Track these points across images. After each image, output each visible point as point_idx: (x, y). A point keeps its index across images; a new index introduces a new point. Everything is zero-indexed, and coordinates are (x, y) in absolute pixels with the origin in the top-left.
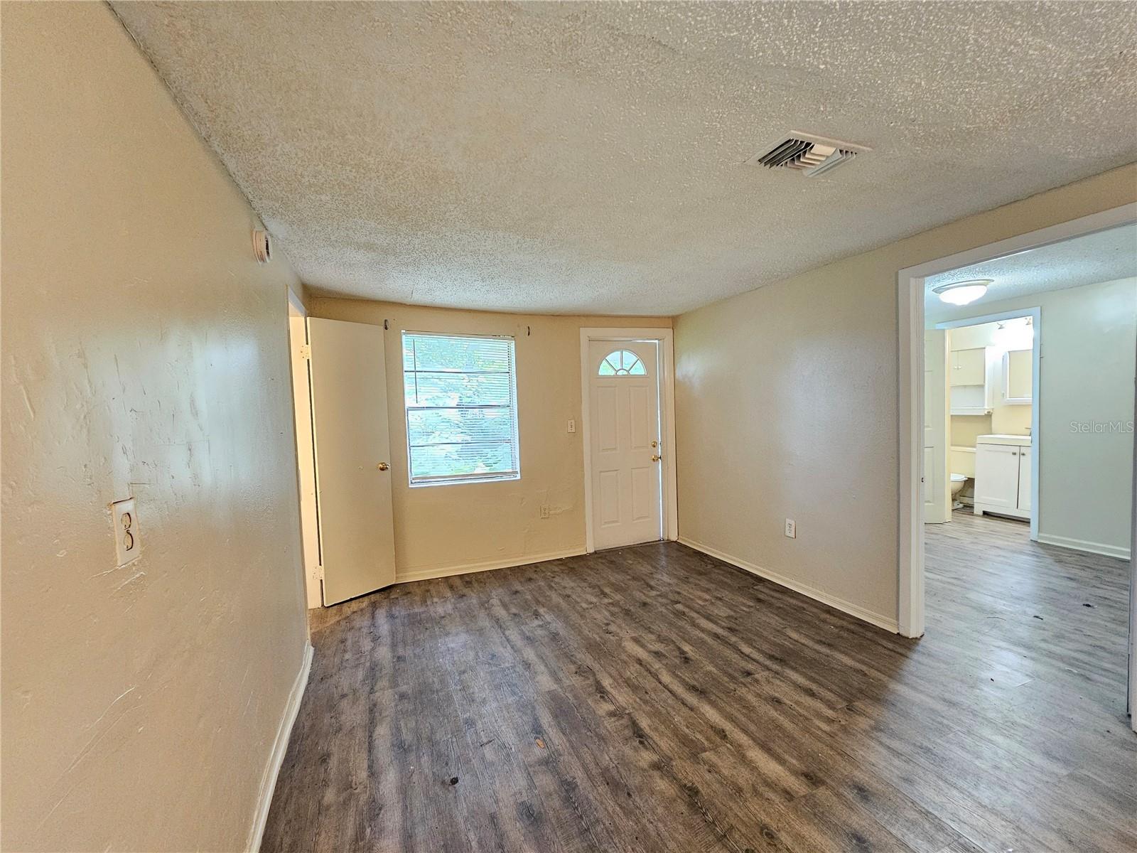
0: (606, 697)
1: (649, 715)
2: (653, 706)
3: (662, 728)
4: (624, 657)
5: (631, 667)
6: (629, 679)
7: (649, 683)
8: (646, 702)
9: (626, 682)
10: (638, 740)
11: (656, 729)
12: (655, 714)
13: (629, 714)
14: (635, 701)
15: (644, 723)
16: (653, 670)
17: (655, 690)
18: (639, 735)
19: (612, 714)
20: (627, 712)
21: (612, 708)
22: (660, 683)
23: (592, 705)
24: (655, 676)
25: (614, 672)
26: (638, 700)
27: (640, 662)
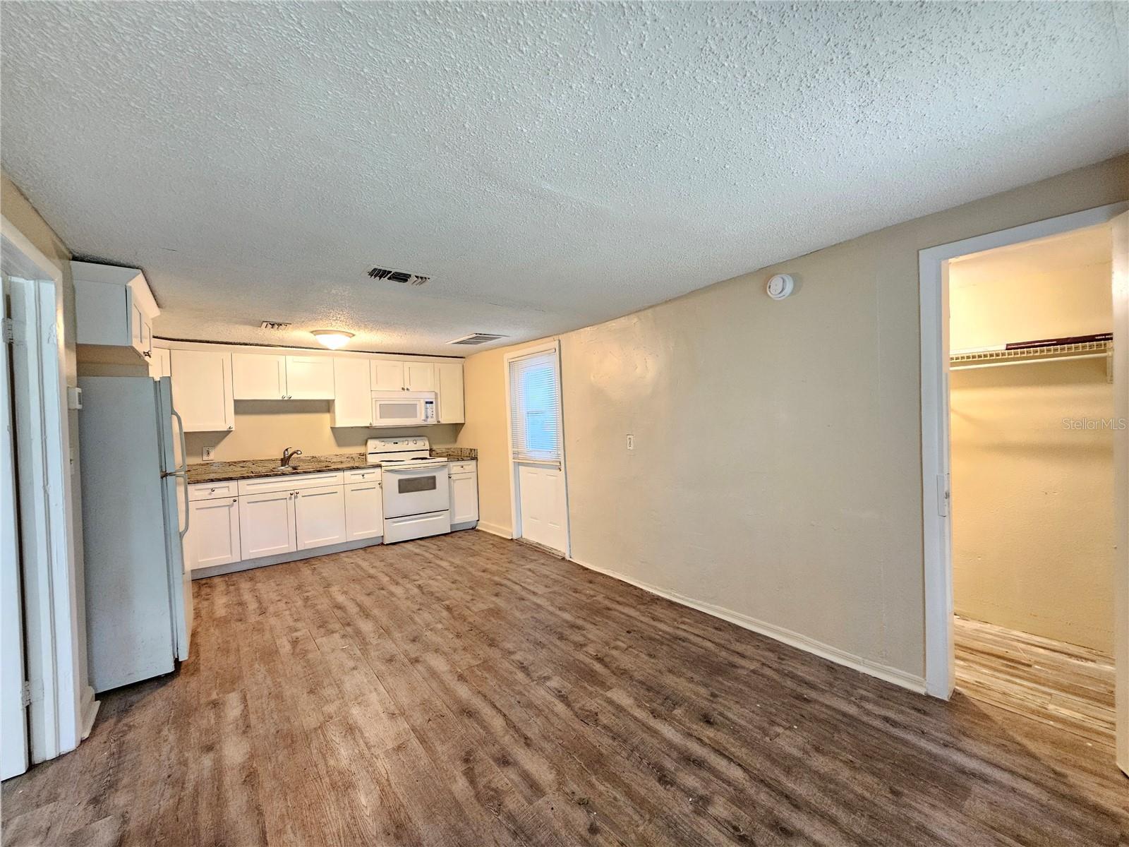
0: (556, 692)
1: (516, 682)
2: (513, 690)
3: (506, 675)
4: (548, 747)
5: (537, 732)
6: (538, 716)
7: (517, 714)
8: (520, 693)
9: (540, 711)
10: (525, 665)
11: (511, 673)
12: (511, 684)
13: (533, 681)
14: (529, 692)
15: (520, 676)
16: (512, 732)
17: (511, 706)
18: (523, 668)
19: (547, 678)
20: (535, 682)
21: (548, 684)
22: (505, 715)
23: (566, 684)
24: (510, 724)
25: (554, 719)
26: (527, 694)
27: (528, 742)
